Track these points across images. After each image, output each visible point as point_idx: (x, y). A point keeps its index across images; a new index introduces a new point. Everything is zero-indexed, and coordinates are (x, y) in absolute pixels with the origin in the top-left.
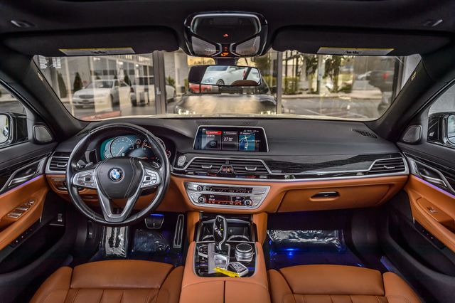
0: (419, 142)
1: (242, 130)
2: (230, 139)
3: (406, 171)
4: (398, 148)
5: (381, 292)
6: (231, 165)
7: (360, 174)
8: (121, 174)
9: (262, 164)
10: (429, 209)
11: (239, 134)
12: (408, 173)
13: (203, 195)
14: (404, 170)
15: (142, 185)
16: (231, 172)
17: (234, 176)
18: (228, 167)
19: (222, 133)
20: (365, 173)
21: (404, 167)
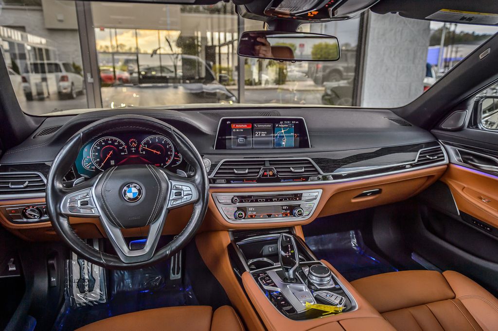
0: (460, 129)
1: (278, 121)
2: (264, 134)
3: (446, 161)
4: (434, 136)
5: (452, 295)
6: (273, 167)
7: (407, 166)
8: (139, 190)
9: (310, 163)
10: (481, 198)
11: (274, 127)
12: (448, 162)
13: (239, 209)
14: (443, 160)
15: (170, 204)
16: (274, 175)
17: (278, 180)
18: (270, 170)
19: (253, 126)
20: (412, 166)
21: (443, 156)
